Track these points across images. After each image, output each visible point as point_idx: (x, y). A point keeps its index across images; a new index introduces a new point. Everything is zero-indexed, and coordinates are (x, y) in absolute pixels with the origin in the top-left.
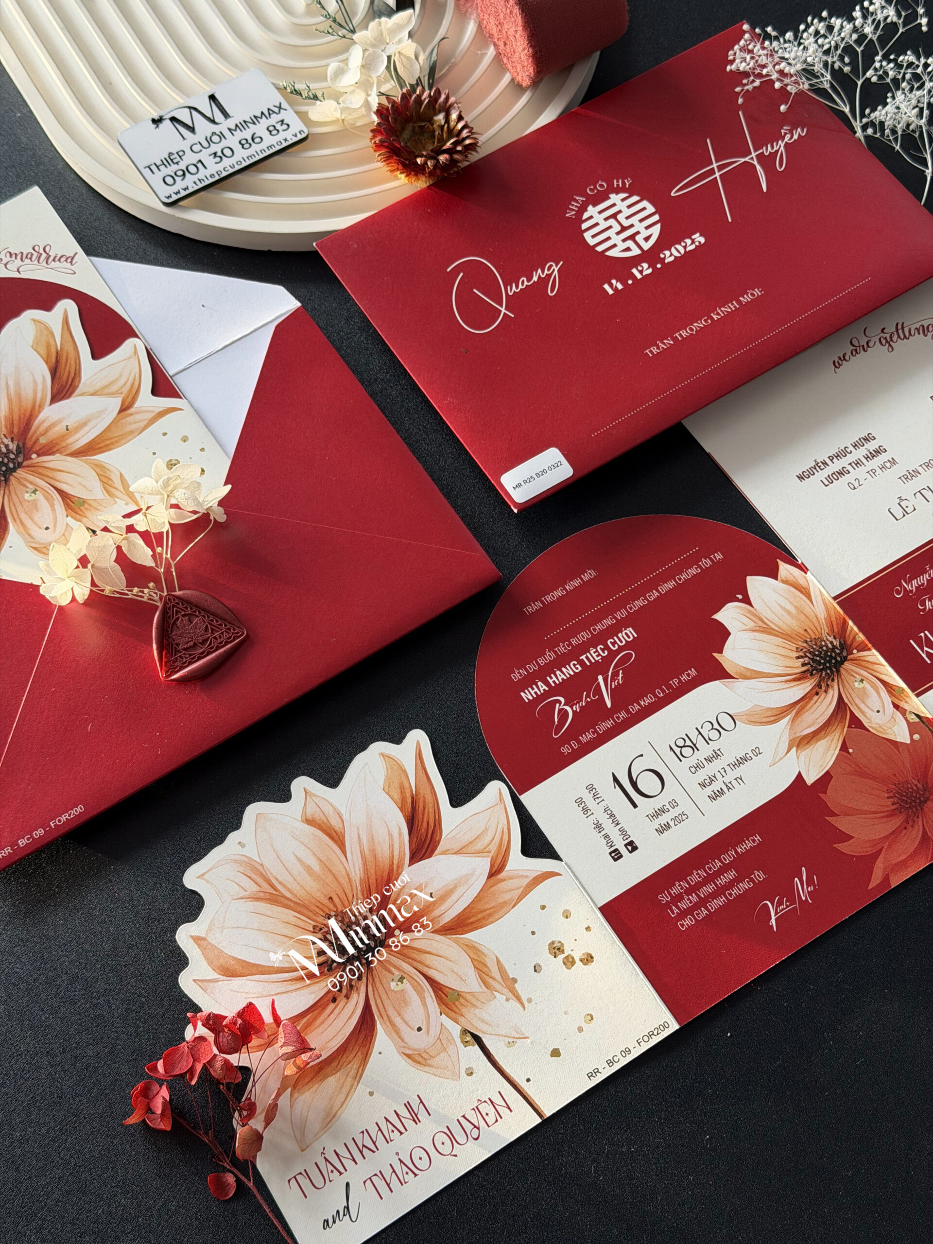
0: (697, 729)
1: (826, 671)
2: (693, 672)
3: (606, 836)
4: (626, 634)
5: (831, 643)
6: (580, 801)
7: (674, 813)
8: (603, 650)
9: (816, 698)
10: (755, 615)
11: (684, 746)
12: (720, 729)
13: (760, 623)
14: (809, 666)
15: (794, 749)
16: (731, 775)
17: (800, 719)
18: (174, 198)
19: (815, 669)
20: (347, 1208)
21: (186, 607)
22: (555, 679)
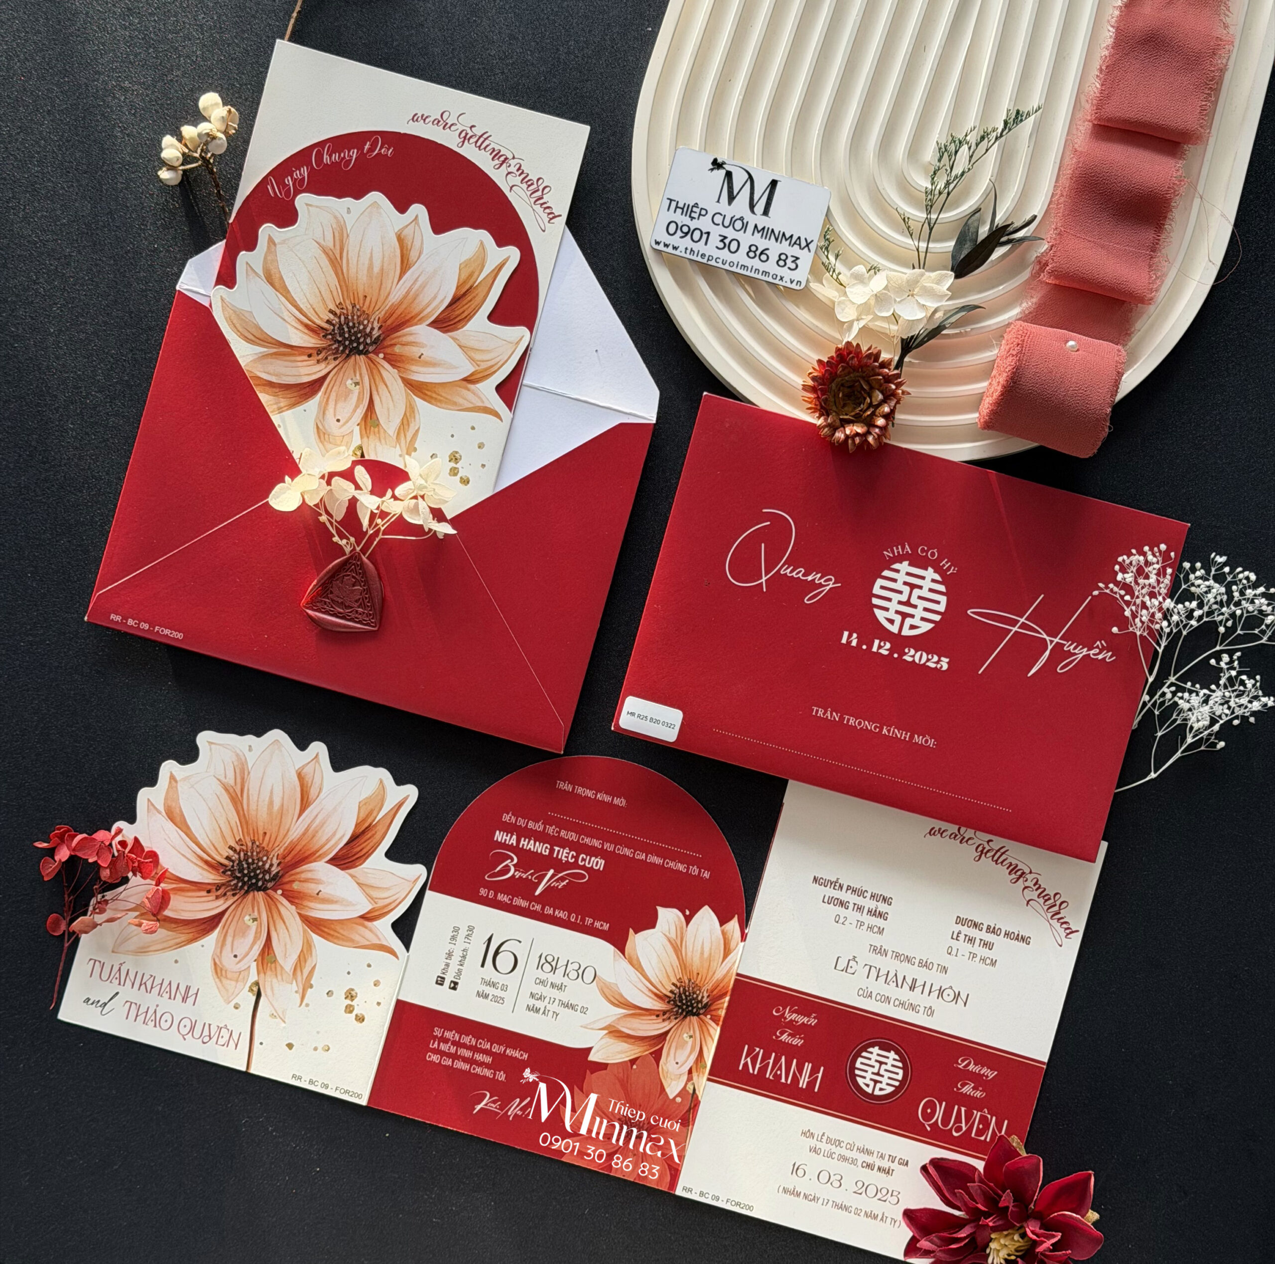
0: (568, 961)
1: (679, 1009)
2: (606, 927)
3: (447, 965)
4: (597, 862)
5: (703, 997)
6: (456, 930)
7: (498, 993)
8: (573, 856)
9: (654, 1017)
10: (682, 933)
11: (549, 963)
12: (581, 975)
13: (677, 943)
14: (674, 996)
15: (606, 1032)
16: (555, 1007)
17: (630, 1019)
18: (661, 247)
19: (674, 1001)
20: (105, 1004)
21: (360, 573)
22: (526, 843)
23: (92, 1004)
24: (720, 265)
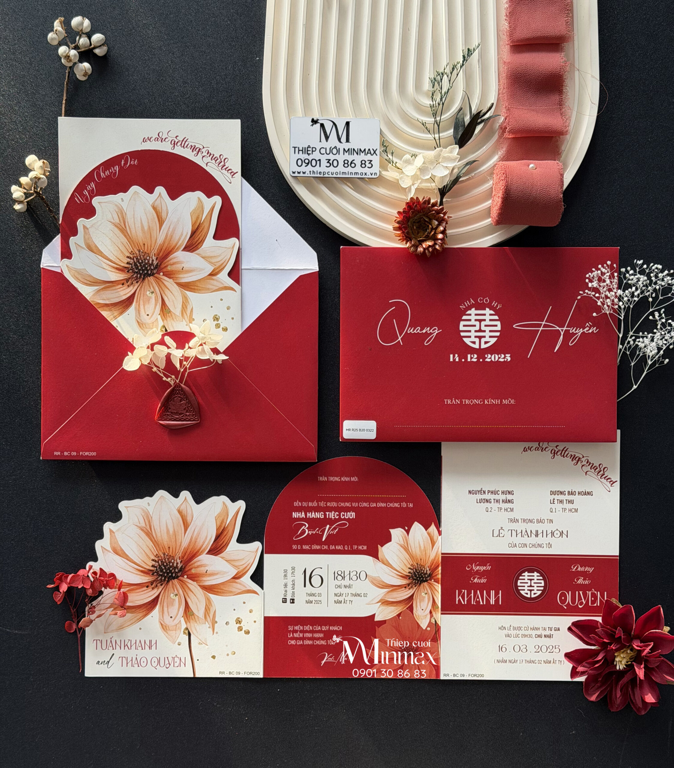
0: (350, 571)
1: (416, 581)
2: (365, 548)
3: (286, 591)
4: (351, 514)
5: (427, 571)
6: (285, 571)
7: (317, 598)
8: (337, 515)
9: (404, 589)
10: (406, 540)
11: (340, 575)
12: (359, 577)
13: (406, 546)
14: (411, 574)
15: (380, 603)
16: (349, 598)
17: (391, 593)
18: (296, 174)
19: (412, 577)
20: (108, 662)
21: (182, 394)
22: (310, 515)
23: (101, 664)
24: (331, 176)
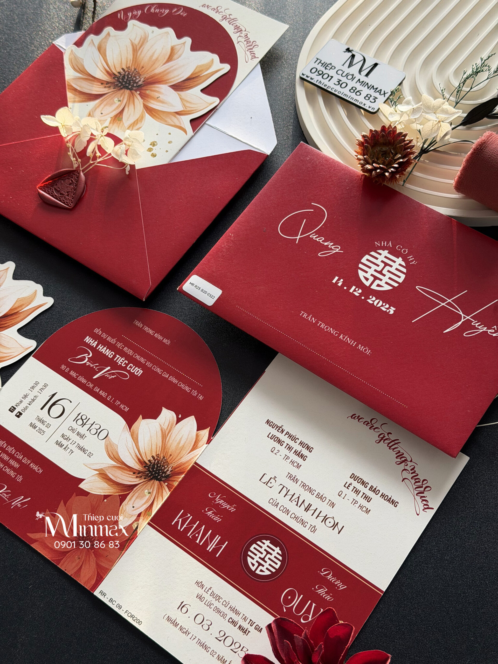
0: (94, 422)
1: (149, 473)
2: (127, 409)
3: (21, 402)
4: (138, 371)
5: (168, 470)
6: (37, 383)
7: (43, 427)
8: (125, 363)
9: (132, 473)
10: (171, 428)
11: (82, 420)
12: (98, 433)
14: (150, 464)
15: (98, 472)
16: (73, 447)
17: (116, 469)
18: (304, 77)
19: (149, 467)
21: (76, 179)
22: (101, 348)
24: (333, 91)
